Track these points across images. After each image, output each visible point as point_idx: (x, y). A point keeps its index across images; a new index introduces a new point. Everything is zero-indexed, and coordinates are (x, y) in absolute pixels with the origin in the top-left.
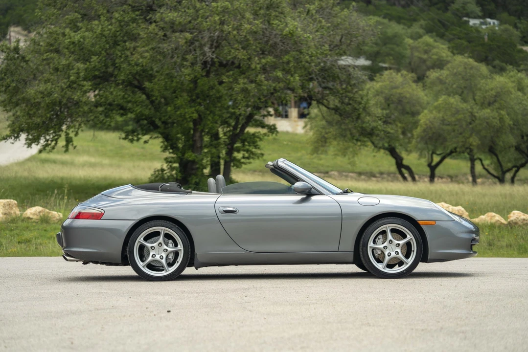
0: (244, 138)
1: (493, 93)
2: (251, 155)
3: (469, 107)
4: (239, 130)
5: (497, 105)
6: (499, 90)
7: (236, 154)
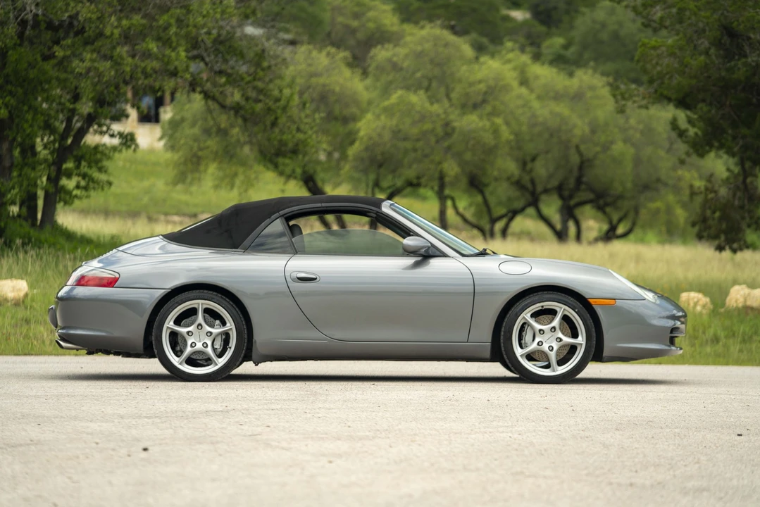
0: (80, 153)
1: (482, 87)
2: (90, 184)
3: (441, 111)
4: (69, 141)
5: (488, 108)
6: (492, 83)
7: (64, 182)
